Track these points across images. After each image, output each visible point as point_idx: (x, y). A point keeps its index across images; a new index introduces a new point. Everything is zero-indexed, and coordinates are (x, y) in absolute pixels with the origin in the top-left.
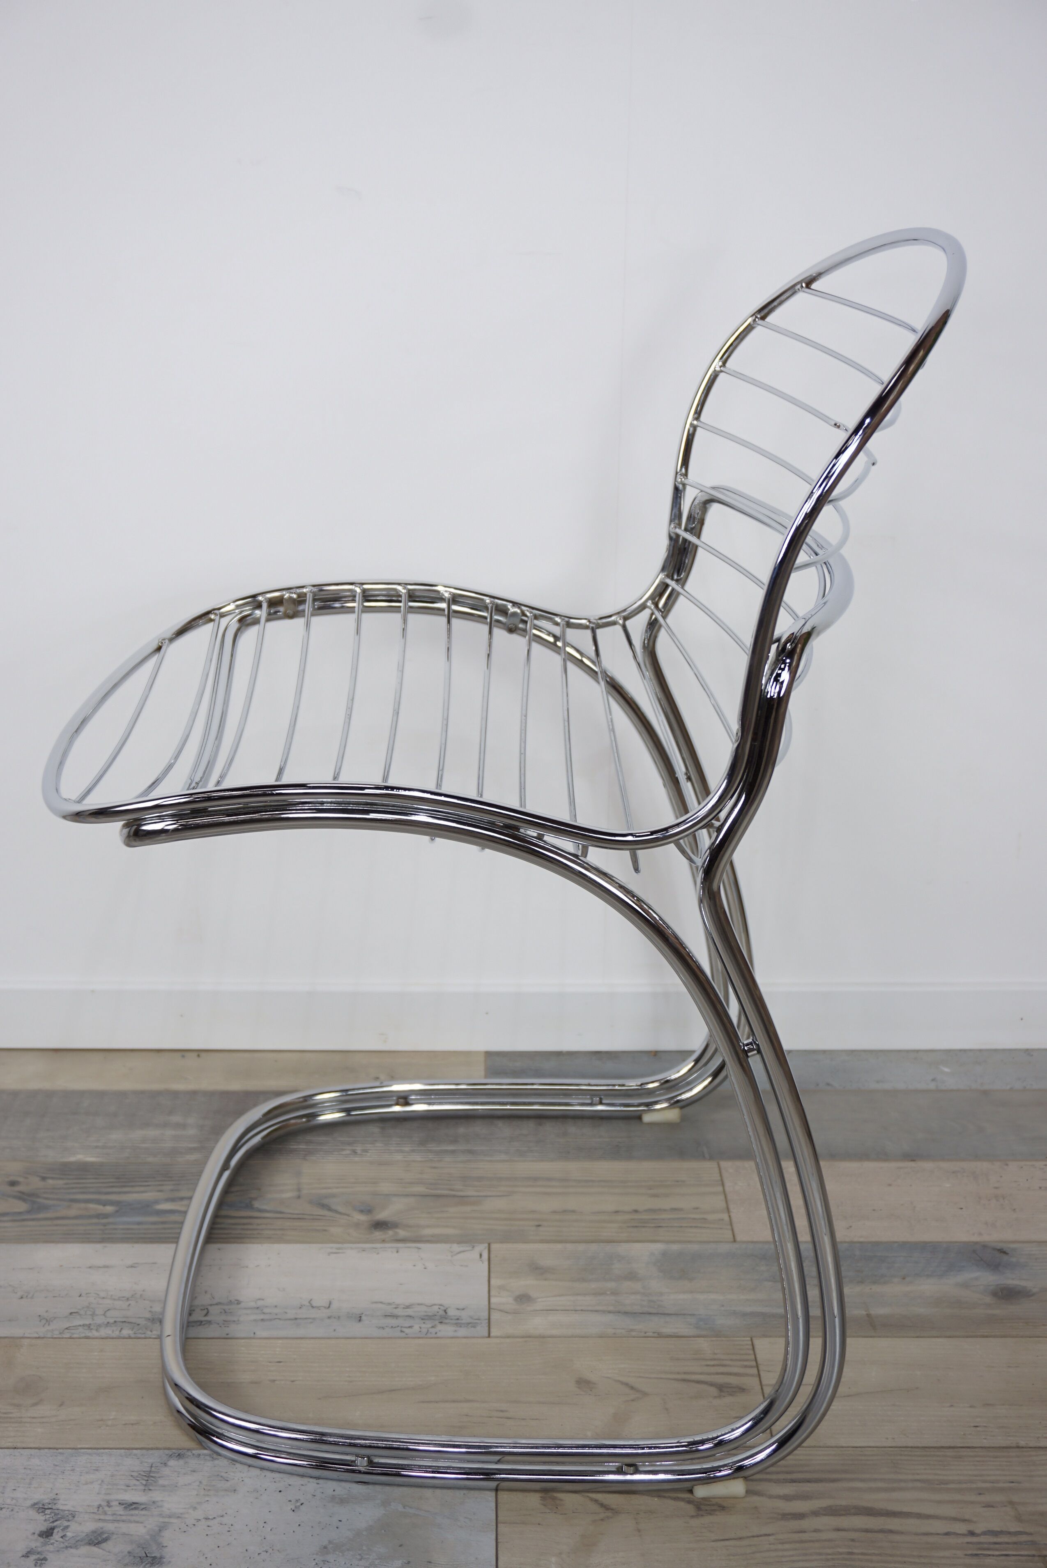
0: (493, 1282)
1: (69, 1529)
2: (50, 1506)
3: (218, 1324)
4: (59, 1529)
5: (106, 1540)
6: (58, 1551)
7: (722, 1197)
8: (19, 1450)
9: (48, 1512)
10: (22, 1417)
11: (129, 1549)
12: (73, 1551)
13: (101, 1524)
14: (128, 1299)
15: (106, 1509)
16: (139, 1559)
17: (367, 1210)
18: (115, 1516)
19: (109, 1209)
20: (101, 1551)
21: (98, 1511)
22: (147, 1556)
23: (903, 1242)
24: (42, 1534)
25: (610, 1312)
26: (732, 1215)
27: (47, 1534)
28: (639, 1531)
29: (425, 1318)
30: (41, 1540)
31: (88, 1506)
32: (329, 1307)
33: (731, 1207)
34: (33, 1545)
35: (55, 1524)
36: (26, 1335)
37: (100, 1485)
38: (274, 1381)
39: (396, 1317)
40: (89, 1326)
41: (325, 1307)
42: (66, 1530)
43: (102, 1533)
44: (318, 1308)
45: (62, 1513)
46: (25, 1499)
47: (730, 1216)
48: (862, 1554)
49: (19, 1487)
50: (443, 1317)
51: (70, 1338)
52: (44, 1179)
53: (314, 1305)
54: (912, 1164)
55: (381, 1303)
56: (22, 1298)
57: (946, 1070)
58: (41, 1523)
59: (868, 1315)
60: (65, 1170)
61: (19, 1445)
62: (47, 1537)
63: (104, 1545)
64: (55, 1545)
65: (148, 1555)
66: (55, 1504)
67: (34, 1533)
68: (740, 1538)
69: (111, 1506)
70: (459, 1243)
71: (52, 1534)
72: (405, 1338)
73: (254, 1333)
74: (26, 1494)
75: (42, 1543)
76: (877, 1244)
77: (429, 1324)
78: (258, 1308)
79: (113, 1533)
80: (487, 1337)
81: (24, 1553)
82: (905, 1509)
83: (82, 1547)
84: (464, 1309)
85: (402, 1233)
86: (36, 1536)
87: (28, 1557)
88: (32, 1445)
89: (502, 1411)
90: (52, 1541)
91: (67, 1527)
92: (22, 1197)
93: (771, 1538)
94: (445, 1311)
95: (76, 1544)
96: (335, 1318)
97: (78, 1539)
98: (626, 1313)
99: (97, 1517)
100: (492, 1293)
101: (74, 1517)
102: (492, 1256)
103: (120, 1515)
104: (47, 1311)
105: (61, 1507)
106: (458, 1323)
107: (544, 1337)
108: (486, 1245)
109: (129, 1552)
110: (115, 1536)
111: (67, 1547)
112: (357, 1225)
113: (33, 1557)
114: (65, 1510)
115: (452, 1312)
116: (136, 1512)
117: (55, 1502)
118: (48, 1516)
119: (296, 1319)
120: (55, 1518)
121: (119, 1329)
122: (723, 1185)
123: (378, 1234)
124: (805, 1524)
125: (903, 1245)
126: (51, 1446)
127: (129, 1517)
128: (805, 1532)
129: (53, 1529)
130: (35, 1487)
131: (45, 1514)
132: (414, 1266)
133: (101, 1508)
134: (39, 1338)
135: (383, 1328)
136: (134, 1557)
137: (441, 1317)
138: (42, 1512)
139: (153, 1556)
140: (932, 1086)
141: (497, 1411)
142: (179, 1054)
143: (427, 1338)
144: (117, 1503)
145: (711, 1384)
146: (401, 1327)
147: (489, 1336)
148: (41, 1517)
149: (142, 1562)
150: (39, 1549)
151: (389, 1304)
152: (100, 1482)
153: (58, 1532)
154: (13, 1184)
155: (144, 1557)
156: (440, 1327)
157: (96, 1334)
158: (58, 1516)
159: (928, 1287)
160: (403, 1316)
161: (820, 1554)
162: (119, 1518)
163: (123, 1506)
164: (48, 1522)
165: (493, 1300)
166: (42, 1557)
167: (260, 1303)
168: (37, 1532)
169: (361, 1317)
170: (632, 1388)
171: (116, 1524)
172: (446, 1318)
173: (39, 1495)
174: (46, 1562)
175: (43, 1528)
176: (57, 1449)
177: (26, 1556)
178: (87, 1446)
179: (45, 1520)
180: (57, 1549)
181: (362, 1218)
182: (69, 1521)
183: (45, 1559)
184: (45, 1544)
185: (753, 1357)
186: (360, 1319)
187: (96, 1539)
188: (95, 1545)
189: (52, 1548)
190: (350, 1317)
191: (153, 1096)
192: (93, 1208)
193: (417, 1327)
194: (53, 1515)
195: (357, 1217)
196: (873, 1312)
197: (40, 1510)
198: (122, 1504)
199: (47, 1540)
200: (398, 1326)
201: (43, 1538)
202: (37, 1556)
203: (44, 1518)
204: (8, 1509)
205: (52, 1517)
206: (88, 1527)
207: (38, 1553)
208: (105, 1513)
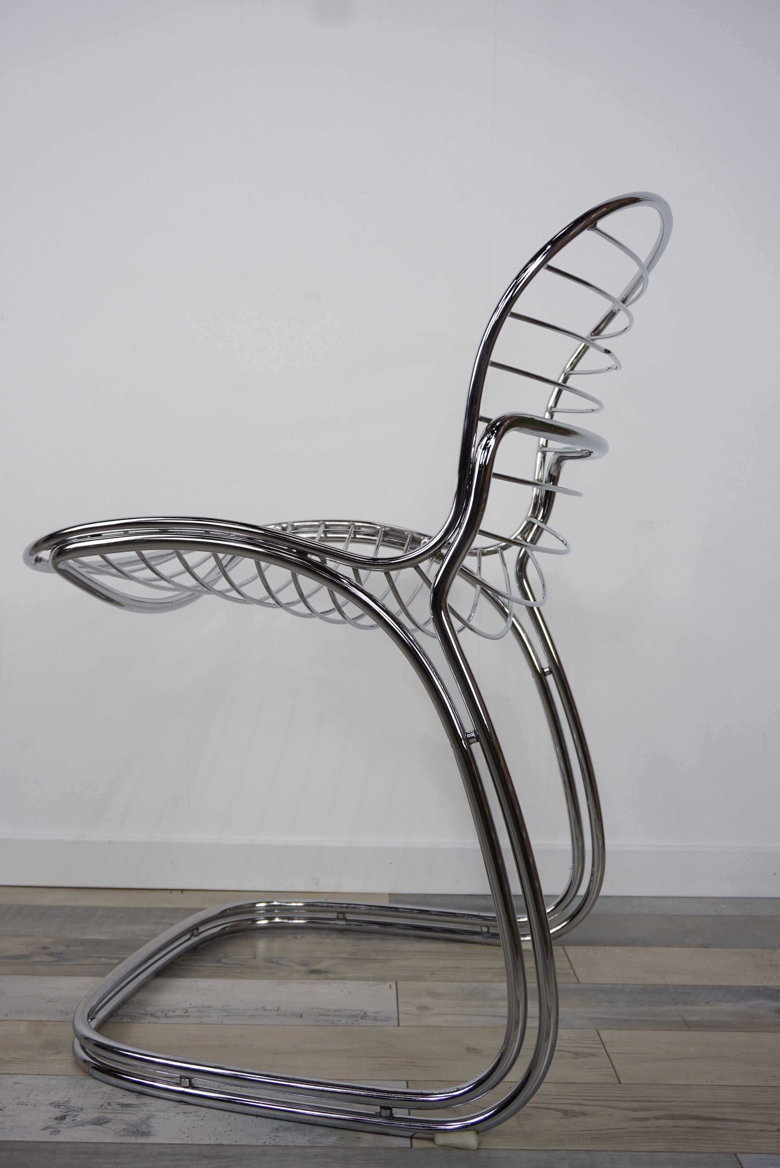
0: (400, 1000)
1: (79, 1116)
2: (64, 1104)
3: (195, 1017)
4: (71, 1116)
5: (106, 1122)
6: (69, 1127)
7: (568, 963)
8: (42, 1076)
9: (61, 1107)
10: (45, 1060)
11: (124, 1127)
12: (80, 1128)
13: (102, 1114)
15: (107, 1106)
16: (132, 1133)
17: (306, 964)
18: (114, 1110)
20: (102, 1128)
21: (101, 1107)
23: (704, 985)
24: (56, 1119)
25: (488, 1016)
26: (575, 971)
27: (62, 1118)
28: (521, 1125)
29: (349, 1017)
30: (56, 1121)
31: (94, 1105)
32: (278, 1010)
33: (574, 967)
34: (50, 1124)
35: (68, 1113)
36: (50, 1020)
37: (103, 1094)
38: (237, 1045)
39: (328, 1015)
41: (275, 1010)
42: (76, 1117)
43: (104, 1119)
44: (270, 1010)
45: (73, 1108)
46: (45, 1100)
47: (574, 971)
48: (696, 1139)
49: (40, 1094)
50: (364, 1016)
52: (68, 946)
53: (266, 1008)
54: (706, 949)
55: (317, 1009)
56: (48, 1002)
57: (724, 906)
58: (57, 1112)
59: (684, 1020)
60: (84, 942)
61: (42, 1073)
62: (61, 1120)
63: (104, 1125)
64: (67, 1124)
65: (139, 1131)
66: (68, 1103)
67: (51, 1118)
68: (600, 1130)
69: (112, 1105)
70: (373, 981)
71: (65, 1119)
72: (335, 1026)
73: (222, 1022)
74: (46, 1097)
75: (57, 1123)
76: (685, 986)
77: (353, 1020)
78: (225, 1010)
79: (112, 1119)
80: (397, 1027)
81: (43, 1128)
82: (726, 1117)
83: (87, 1126)
84: (379, 1013)
85: (331, 976)
86: (52, 1119)
87: (45, 1130)
88: (51, 1074)
89: (410, 1063)
90: (64, 1122)
91: (77, 1115)
92: (52, 954)
93: (623, 1130)
94: (365, 1013)
95: (83, 1124)
96: (282, 1015)
97: (84, 1121)
99: (100, 1111)
100: (399, 1005)
101: (82, 1110)
102: (398, 987)
103: (118, 1110)
104: (66, 1009)
105: (72, 1105)
106: (375, 1019)
107: (440, 1027)
108: (395, 982)
109: (124, 1129)
110: (114, 1121)
111: (76, 1126)
112: (298, 972)
114: (75, 1107)
115: (368, 1014)
116: (131, 1109)
117: (68, 1102)
118: (61, 1110)
119: (253, 1016)
120: (67, 1111)
121: (120, 1018)
122: (568, 957)
123: (314, 976)
124: (648, 1123)
125: (705, 987)
126: (66, 1074)
127: (124, 1111)
128: (650, 1127)
129: (66, 1116)
130: (53, 1095)
132: (341, 991)
133: (103, 1106)
134: (60, 1021)
135: (319, 1021)
136: (128, 1132)
137: (362, 1016)
138: (58, 1107)
139: (143, 1131)
140: (716, 914)
141: (406, 1062)
142: (168, 892)
143: (352, 1026)
144: (116, 1104)
145: (569, 1052)
146: (332, 1021)
147: (399, 1026)
148: (57, 1110)
149: (134, 1134)
150: (55, 1126)
151: (323, 1009)
152: (103, 1093)
153: (70, 1117)
154: (45, 948)
155: (136, 1132)
156: (361, 1021)
158: (69, 1109)
159: (727, 1007)
160: (333, 1015)
161: (664, 1139)
162: (116, 1111)
163: (121, 1106)
164: (62, 1112)
165: (400, 1009)
166: (57, 1130)
167: (225, 1008)
168: (54, 1117)
169: (302, 1015)
171: (114, 1115)
172: (366, 1017)
173: (56, 1099)
174: (60, 1133)
175: (59, 1115)
176: (71, 1076)
177: (45, 1129)
179: (60, 1111)
180: (68, 1126)
181: (302, 968)
182: (78, 1112)
183: (59, 1131)
184: (59, 1124)
185: (599, 1039)
186: (301, 1016)
187: (99, 1122)
188: (98, 1125)
189: (64, 1126)
190: (293, 1015)
191: (149, 910)
192: (103, 960)
193: (343, 1021)
194: (66, 1109)
195: (298, 967)
196: (687, 1019)
197: (56, 1107)
198: (120, 1105)
199: (61, 1122)
200: (330, 1020)
201: (58, 1120)
202: (53, 1130)
203: (59, 1110)
204: (32, 1105)
205: (66, 1110)
206: (93, 1115)
207: (54, 1128)
208: (106, 1109)
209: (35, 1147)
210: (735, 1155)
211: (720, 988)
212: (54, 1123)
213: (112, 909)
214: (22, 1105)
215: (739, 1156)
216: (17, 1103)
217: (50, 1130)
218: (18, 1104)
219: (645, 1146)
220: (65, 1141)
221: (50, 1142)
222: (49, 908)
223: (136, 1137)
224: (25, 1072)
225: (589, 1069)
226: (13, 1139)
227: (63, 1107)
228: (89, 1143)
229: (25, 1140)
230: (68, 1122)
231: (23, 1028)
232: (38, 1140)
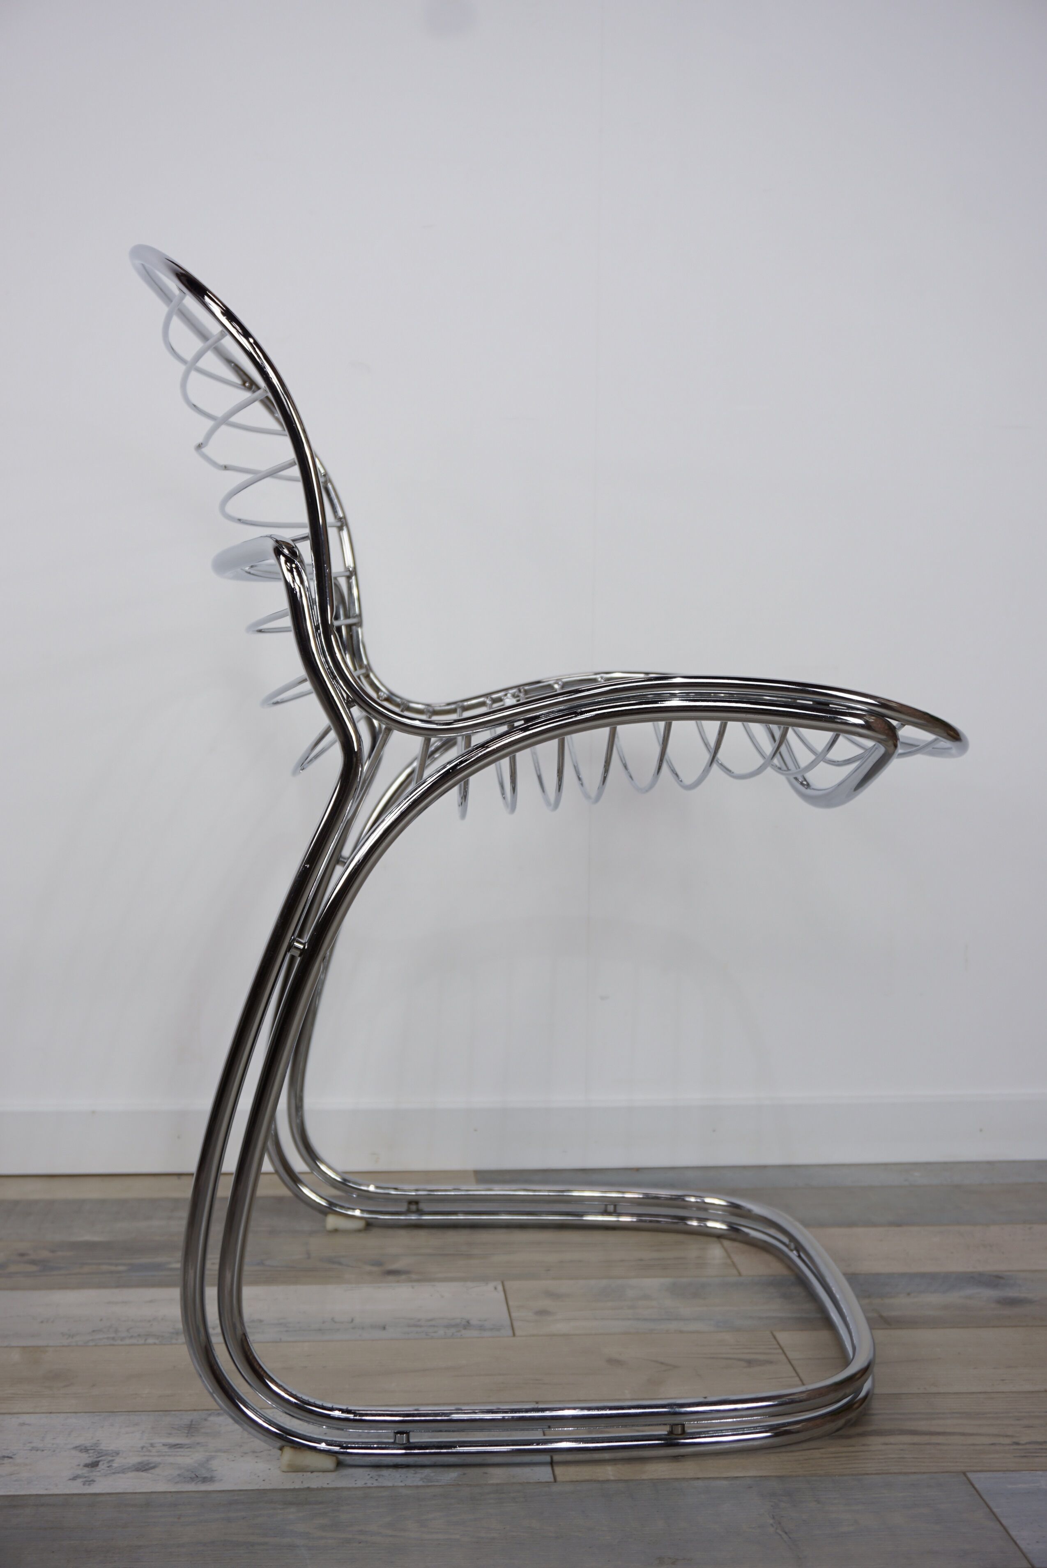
0: (511, 1303)
1: (115, 1462)
2: (92, 1448)
4: (105, 1462)
5: (153, 1468)
6: (106, 1475)
7: (723, 1251)
8: (55, 1414)
9: (90, 1451)
10: (54, 1394)
11: (178, 1472)
12: (121, 1475)
13: (145, 1458)
14: (149, 1321)
15: (150, 1448)
16: (189, 1479)
17: (378, 1263)
18: (160, 1453)
19: (121, 1268)
20: (149, 1475)
21: (142, 1450)
22: (197, 1477)
23: (902, 1273)
24: (86, 1466)
25: (629, 1319)
27: (94, 1465)
29: (448, 1326)
30: (87, 1469)
31: (132, 1447)
32: (352, 1322)
33: (732, 1255)
34: (80, 1472)
35: (100, 1459)
36: (50, 1345)
37: (142, 1434)
38: (306, 1367)
39: (420, 1326)
40: (113, 1339)
41: (348, 1323)
42: (111, 1463)
43: (149, 1463)
44: (342, 1323)
45: (105, 1452)
46: (66, 1444)
47: (733, 1261)
48: (914, 1458)
49: (58, 1437)
50: (467, 1325)
51: (96, 1346)
52: (53, 1251)
53: (337, 1321)
54: (900, 1228)
55: (403, 1318)
56: (42, 1322)
57: (917, 1174)
58: (86, 1458)
59: (881, 1317)
60: (74, 1246)
61: (54, 1411)
62: (92, 1467)
63: (151, 1471)
64: (102, 1472)
66: (97, 1447)
67: (79, 1465)
69: (155, 1447)
70: (471, 1281)
71: (97, 1465)
72: (431, 1339)
73: (280, 1339)
74: (66, 1440)
75: (89, 1471)
77: (453, 1330)
78: (281, 1324)
79: (160, 1463)
80: (512, 1337)
81: (71, 1478)
82: (948, 1430)
83: (129, 1473)
84: (486, 1320)
85: (414, 1276)
86: (81, 1467)
87: (75, 1480)
88: (67, 1411)
90: (98, 1470)
91: (112, 1461)
92: (33, 1262)
94: (468, 1322)
95: (124, 1470)
96: (359, 1328)
97: (124, 1467)
98: (645, 1320)
99: (142, 1454)
100: (512, 1310)
101: (118, 1454)
102: (507, 1288)
103: (165, 1452)
104: (69, 1330)
105: (104, 1448)
106: (481, 1328)
107: (568, 1335)
108: (500, 1282)
109: (179, 1475)
110: (162, 1465)
111: (114, 1473)
112: (370, 1273)
113: (80, 1480)
114: (108, 1450)
115: (473, 1322)
116: (182, 1450)
117: (97, 1445)
118: (91, 1455)
119: (320, 1329)
120: (99, 1455)
123: (391, 1278)
124: (852, 1441)
125: (903, 1275)
126: (87, 1411)
127: (174, 1453)
128: (853, 1446)
129: (99, 1462)
130: (75, 1437)
131: (89, 1453)
132: (431, 1296)
133: (144, 1448)
134: (63, 1346)
135: (408, 1333)
136: (185, 1478)
137: (464, 1325)
138: (85, 1452)
139: (204, 1476)
140: (906, 1183)
141: (531, 1380)
142: (176, 1177)
143: (452, 1338)
144: (161, 1444)
145: (740, 1360)
146: (426, 1332)
147: (514, 1335)
148: (85, 1455)
149: (193, 1481)
150: (86, 1475)
151: (412, 1319)
152: (141, 1432)
154: (22, 1255)
155: (194, 1477)
156: (463, 1332)
157: (119, 1342)
158: (102, 1454)
159: (934, 1298)
160: (426, 1326)
162: (164, 1454)
163: (167, 1447)
164: (92, 1458)
165: (514, 1315)
166: (91, 1479)
168: (82, 1464)
170: (662, 1363)
171: (162, 1458)
172: (470, 1326)
173: (79, 1442)
174: (95, 1483)
175: (89, 1461)
176: (94, 1413)
177: (75, 1478)
178: (124, 1410)
179: (89, 1457)
180: (103, 1474)
181: (375, 1269)
182: (113, 1456)
183: (94, 1481)
184: (92, 1472)
185: (775, 1343)
186: (384, 1328)
187: (144, 1467)
188: (143, 1471)
189: (98, 1474)
190: (374, 1327)
191: (153, 1201)
192: (105, 1268)
193: (441, 1332)
194: (96, 1453)
195: (368, 1268)
196: (885, 1314)
197: (82, 1451)
198: (166, 1445)
199: (93, 1469)
200: (423, 1332)
201: (89, 1468)
202: (84, 1479)
203: (87, 1455)
204: (50, 1450)
205: (96, 1455)
206: (135, 1459)
207: (85, 1477)
208: (150, 1451)
209: (66, 1501)
210: (964, 1473)
211: (923, 1275)
212: (84, 1471)
213: (103, 1202)
214: (37, 1450)
215: (970, 1475)
216: (29, 1448)
217: (81, 1480)
218: (31, 1450)
219: (851, 1468)
220: (104, 1492)
221: (85, 1495)
222: (16, 1203)
223: (196, 1483)
224: (31, 1411)
225: (770, 1379)
226: (35, 1493)
227: (92, 1451)
228: (136, 1493)
229: (51, 1492)
230: (103, 1469)
231: (16, 1356)
232: (68, 1492)
